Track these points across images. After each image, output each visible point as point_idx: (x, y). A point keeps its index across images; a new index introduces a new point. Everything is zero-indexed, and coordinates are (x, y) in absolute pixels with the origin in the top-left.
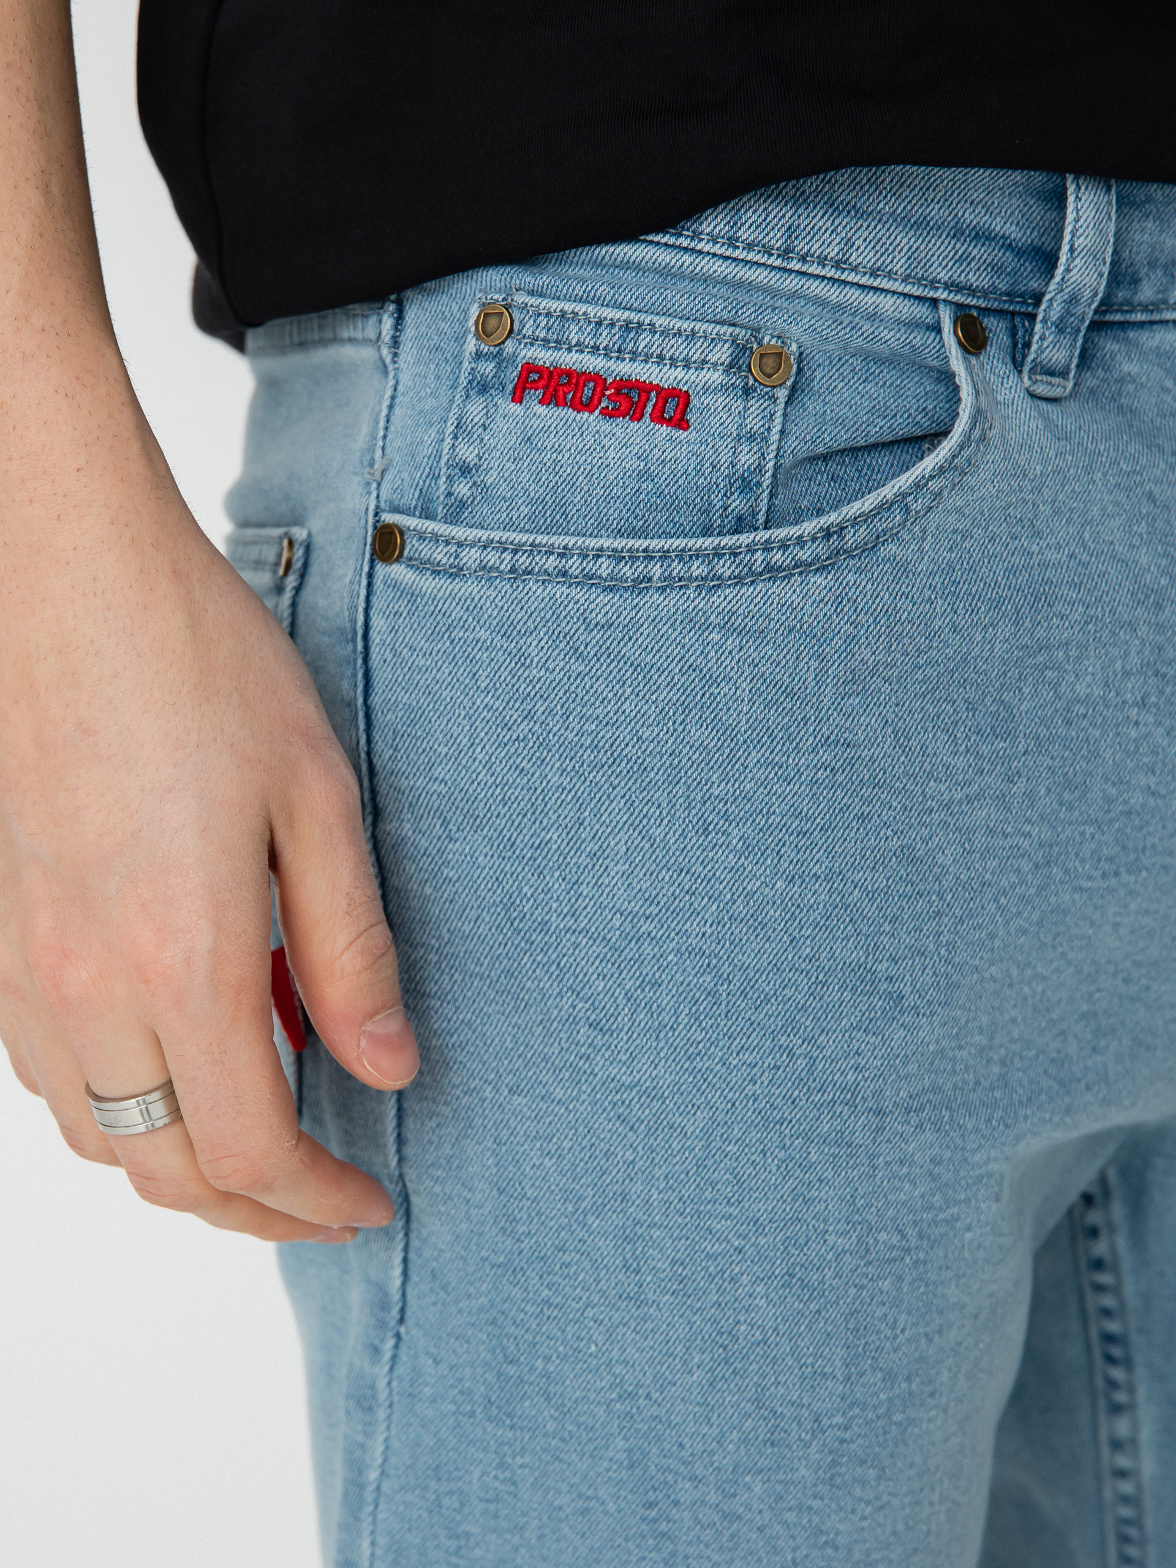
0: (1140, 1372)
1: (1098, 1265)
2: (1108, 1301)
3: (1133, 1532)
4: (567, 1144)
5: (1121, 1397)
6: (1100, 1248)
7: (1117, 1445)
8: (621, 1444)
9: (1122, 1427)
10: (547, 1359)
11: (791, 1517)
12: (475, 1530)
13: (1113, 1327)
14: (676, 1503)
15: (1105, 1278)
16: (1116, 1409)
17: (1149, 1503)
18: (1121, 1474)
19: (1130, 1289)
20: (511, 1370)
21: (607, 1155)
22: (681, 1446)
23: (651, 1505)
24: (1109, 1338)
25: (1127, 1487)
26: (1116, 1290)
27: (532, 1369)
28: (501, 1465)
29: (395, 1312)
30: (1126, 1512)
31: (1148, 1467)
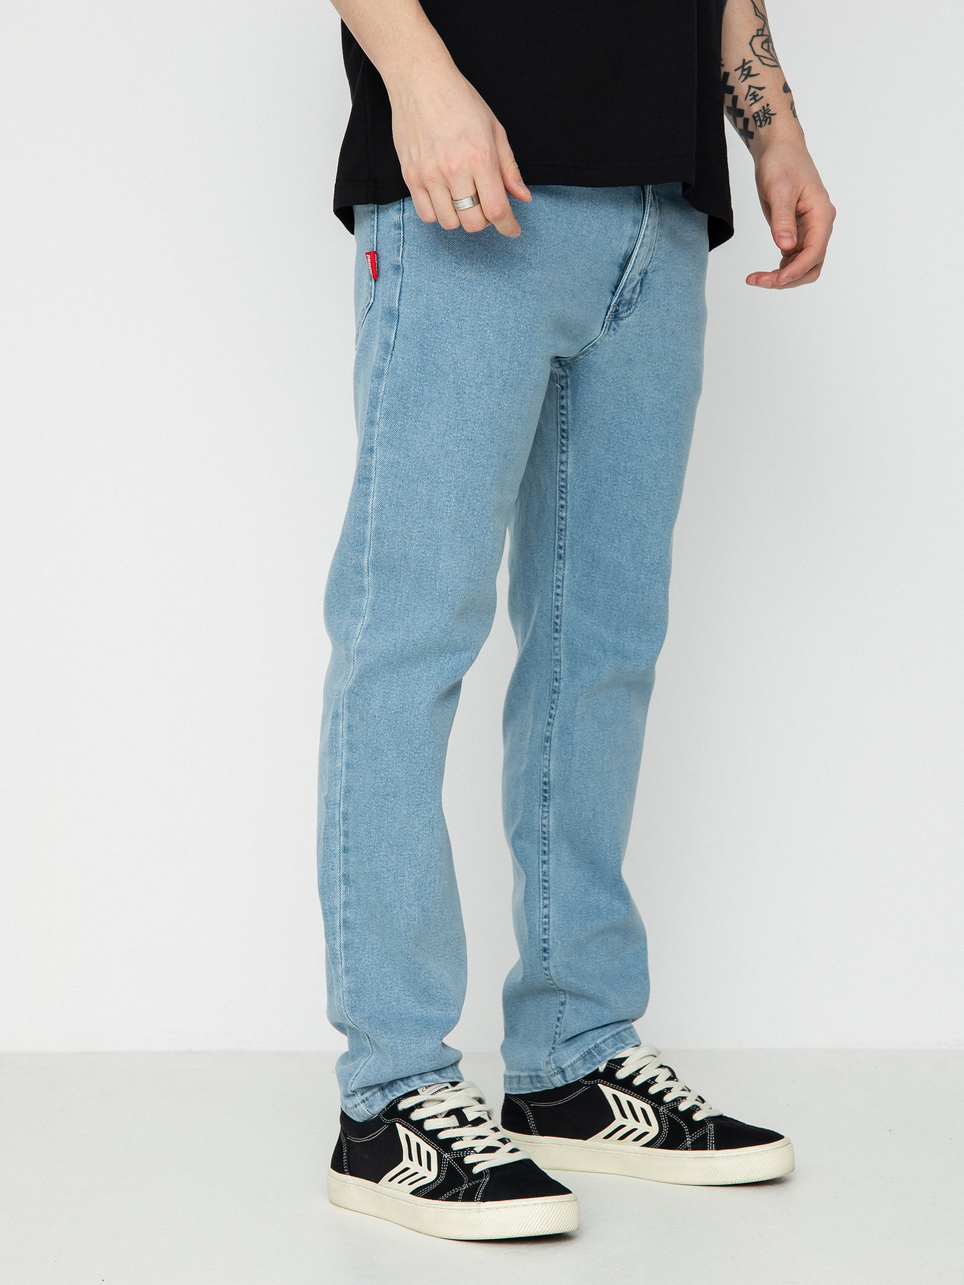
0: (570, 441)
1: (562, 407)
2: (564, 419)
3: (564, 490)
4: (446, 295)
5: (564, 449)
6: (564, 402)
7: (562, 463)
8: (452, 376)
9: (564, 457)
10: (435, 353)
11: (493, 399)
12: (410, 406)
13: (565, 427)
14: (465, 393)
15: (564, 412)
16: (563, 452)
17: (569, 481)
18: (562, 472)
19: (570, 417)
20: (425, 357)
21: (456, 297)
22: (468, 376)
23: (458, 394)
24: (563, 430)
25: (563, 476)
26: (566, 416)
27: (431, 356)
28: (420, 386)
29: (391, 348)
30: (562, 484)
31: (570, 470)
